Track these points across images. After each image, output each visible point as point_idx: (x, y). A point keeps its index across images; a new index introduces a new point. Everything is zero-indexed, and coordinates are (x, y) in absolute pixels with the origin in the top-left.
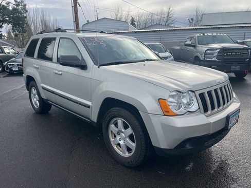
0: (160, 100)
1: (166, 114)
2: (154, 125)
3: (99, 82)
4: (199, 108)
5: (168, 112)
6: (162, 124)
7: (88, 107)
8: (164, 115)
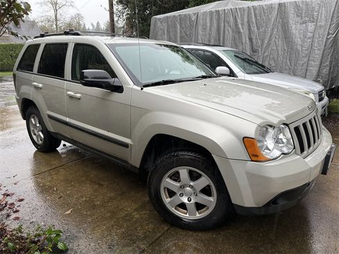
0: (245, 139)
1: (254, 158)
2: (236, 175)
3: (145, 111)
4: (294, 148)
5: (257, 156)
6: (247, 173)
7: (126, 145)
8: (252, 161)
